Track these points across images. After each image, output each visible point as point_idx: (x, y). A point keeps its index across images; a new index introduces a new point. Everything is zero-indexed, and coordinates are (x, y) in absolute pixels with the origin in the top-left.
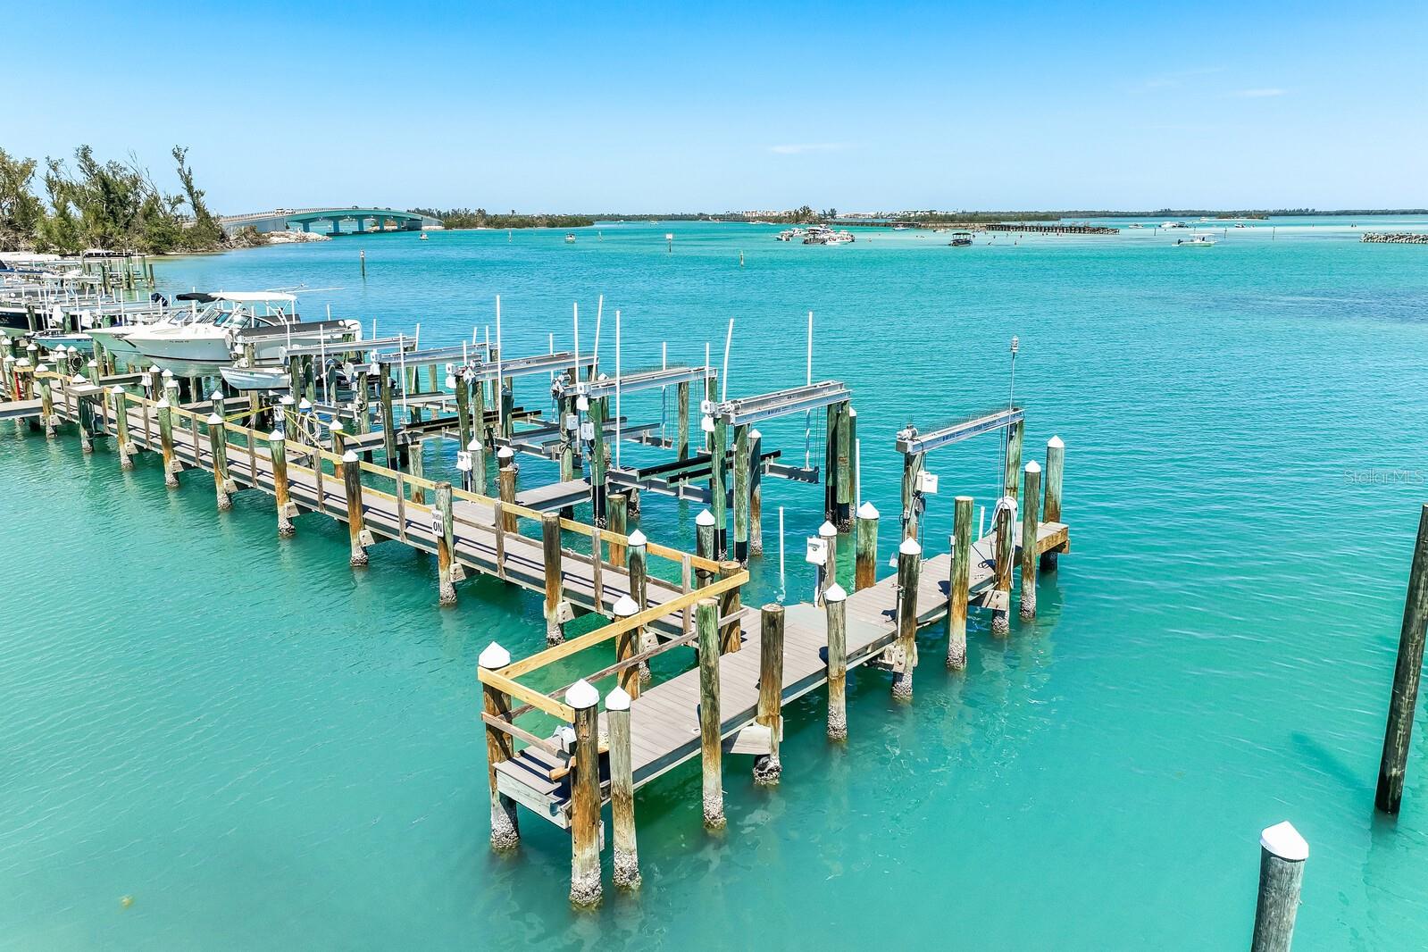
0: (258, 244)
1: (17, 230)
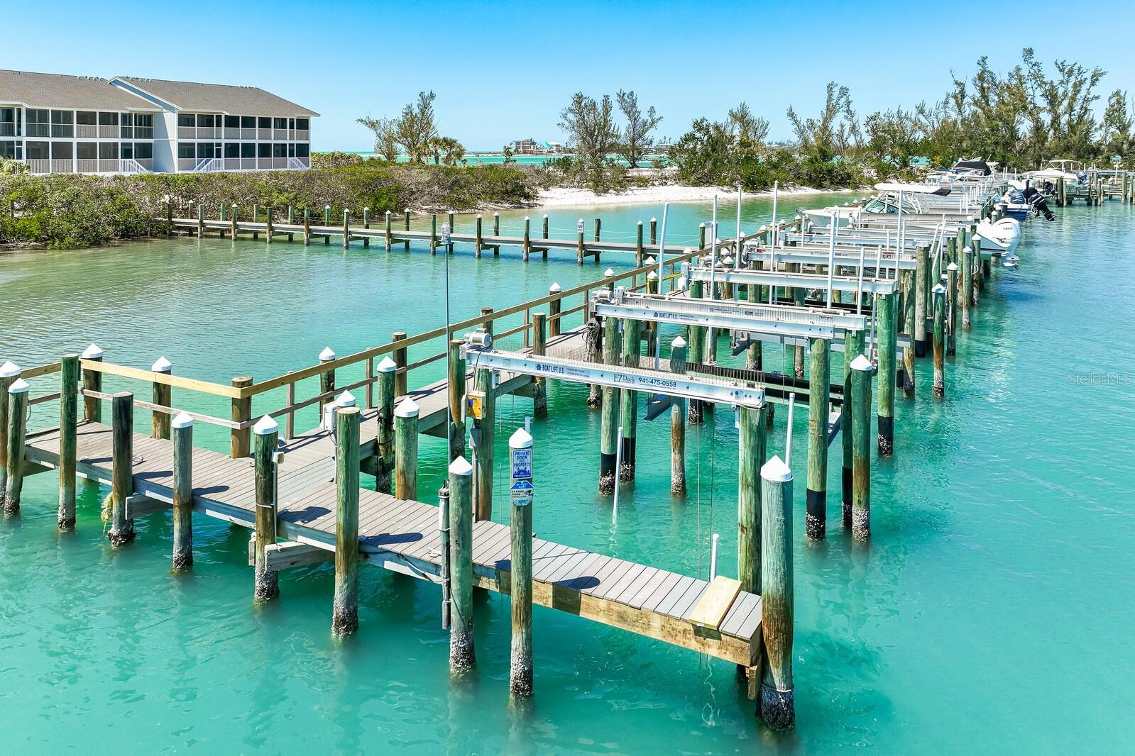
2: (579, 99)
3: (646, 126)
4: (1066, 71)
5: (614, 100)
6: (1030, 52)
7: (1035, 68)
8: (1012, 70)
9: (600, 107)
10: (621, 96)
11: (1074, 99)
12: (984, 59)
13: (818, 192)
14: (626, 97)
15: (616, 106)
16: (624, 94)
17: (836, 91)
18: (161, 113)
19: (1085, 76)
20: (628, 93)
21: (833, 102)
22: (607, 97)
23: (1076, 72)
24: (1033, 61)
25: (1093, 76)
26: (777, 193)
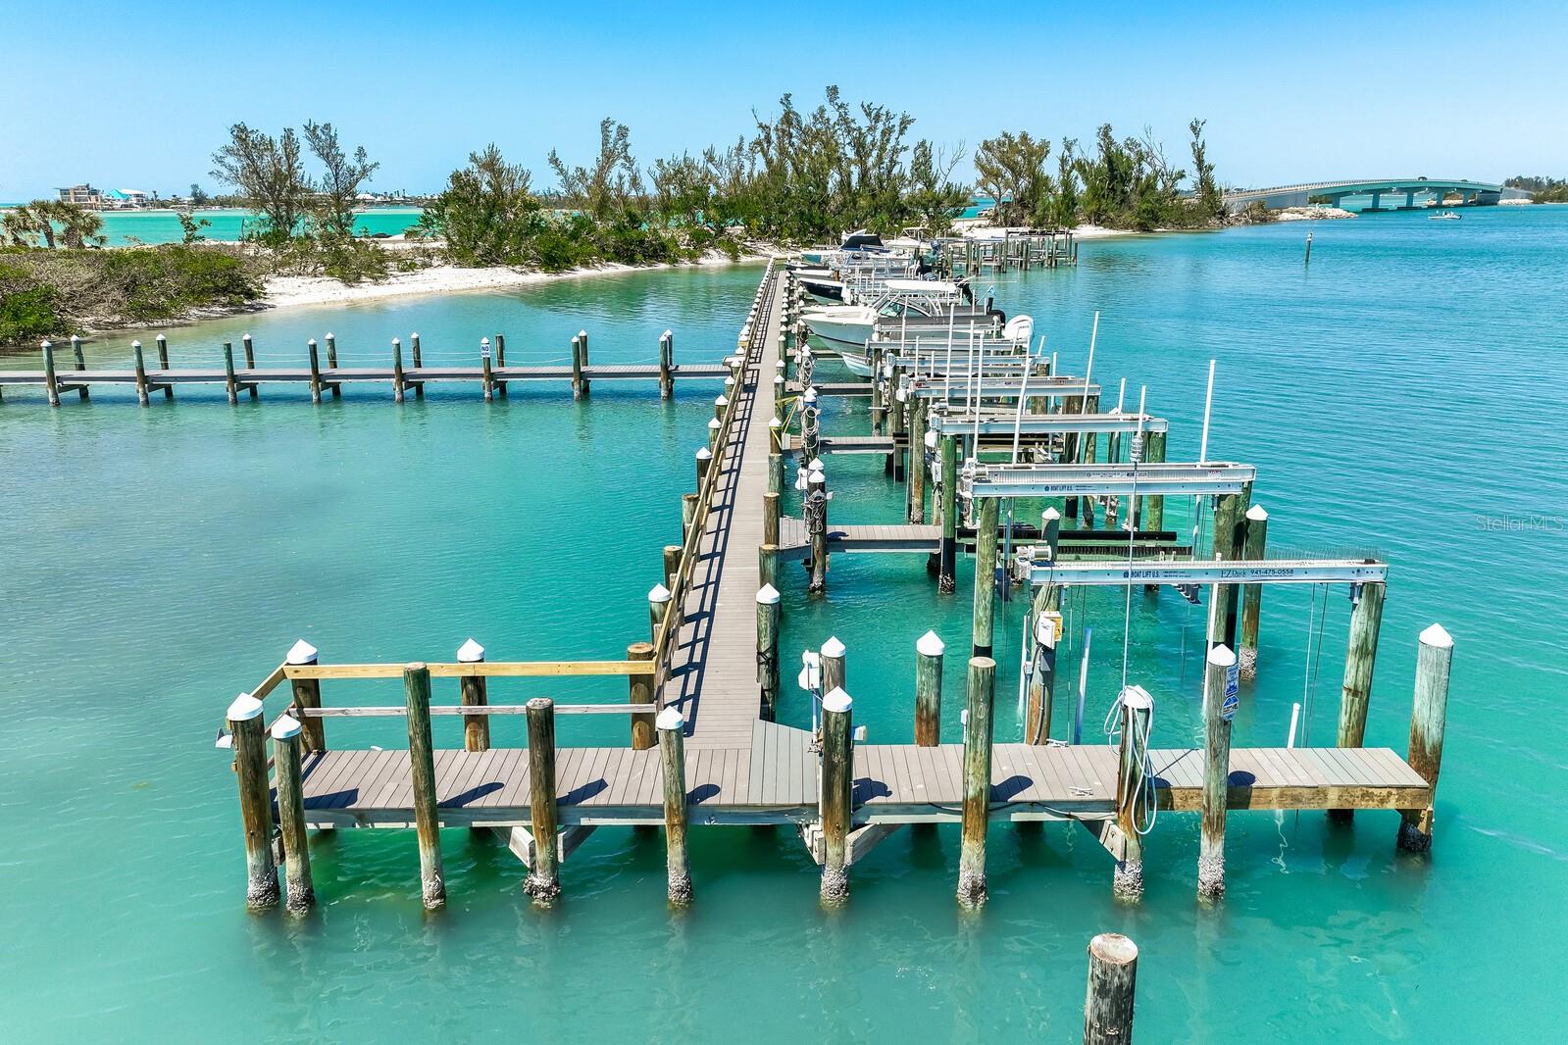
0: (1264, 221)
1: (1025, 207)
2: (241, 133)
3: (354, 177)
4: (873, 115)
5: (300, 134)
6: (835, 90)
7: (842, 110)
8: (816, 109)
9: (278, 146)
10: (312, 131)
11: (882, 149)
12: (787, 96)
14: (319, 132)
15: (305, 145)
16: (315, 128)
17: (613, 129)
19: (893, 122)
20: (321, 125)
21: (610, 146)
22: (289, 132)
23: (883, 117)
24: (839, 102)
25: (901, 124)
26: (581, 273)
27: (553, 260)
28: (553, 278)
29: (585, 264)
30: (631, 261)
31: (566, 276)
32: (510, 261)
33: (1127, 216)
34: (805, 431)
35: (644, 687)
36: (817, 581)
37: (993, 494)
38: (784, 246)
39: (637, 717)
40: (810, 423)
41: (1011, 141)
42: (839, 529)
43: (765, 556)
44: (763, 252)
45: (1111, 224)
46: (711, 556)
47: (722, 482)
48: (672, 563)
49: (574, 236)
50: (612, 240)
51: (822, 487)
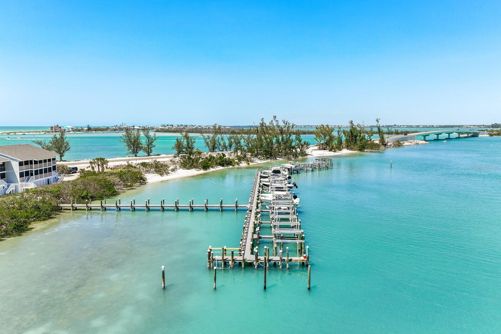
0: (399, 146)
1: (327, 145)
3: (153, 140)
4: (285, 123)
6: (275, 116)
7: (277, 122)
8: (270, 121)
12: (263, 119)
13: (223, 168)
18: (10, 162)
19: (290, 125)
23: (288, 124)
24: (276, 120)
26: (212, 170)
27: (205, 167)
28: (205, 172)
29: (212, 167)
30: (223, 165)
31: (208, 171)
32: (195, 167)
33: (356, 147)
34: (259, 221)
35: (240, 250)
36: (258, 242)
37: (275, 233)
38: (261, 159)
39: (239, 253)
40: (259, 220)
41: (323, 127)
42: (261, 236)
43: (251, 239)
44: (256, 161)
45: (352, 149)
46: (245, 239)
47: (246, 229)
48: (242, 240)
49: (210, 160)
50: (219, 161)
51: (259, 231)
